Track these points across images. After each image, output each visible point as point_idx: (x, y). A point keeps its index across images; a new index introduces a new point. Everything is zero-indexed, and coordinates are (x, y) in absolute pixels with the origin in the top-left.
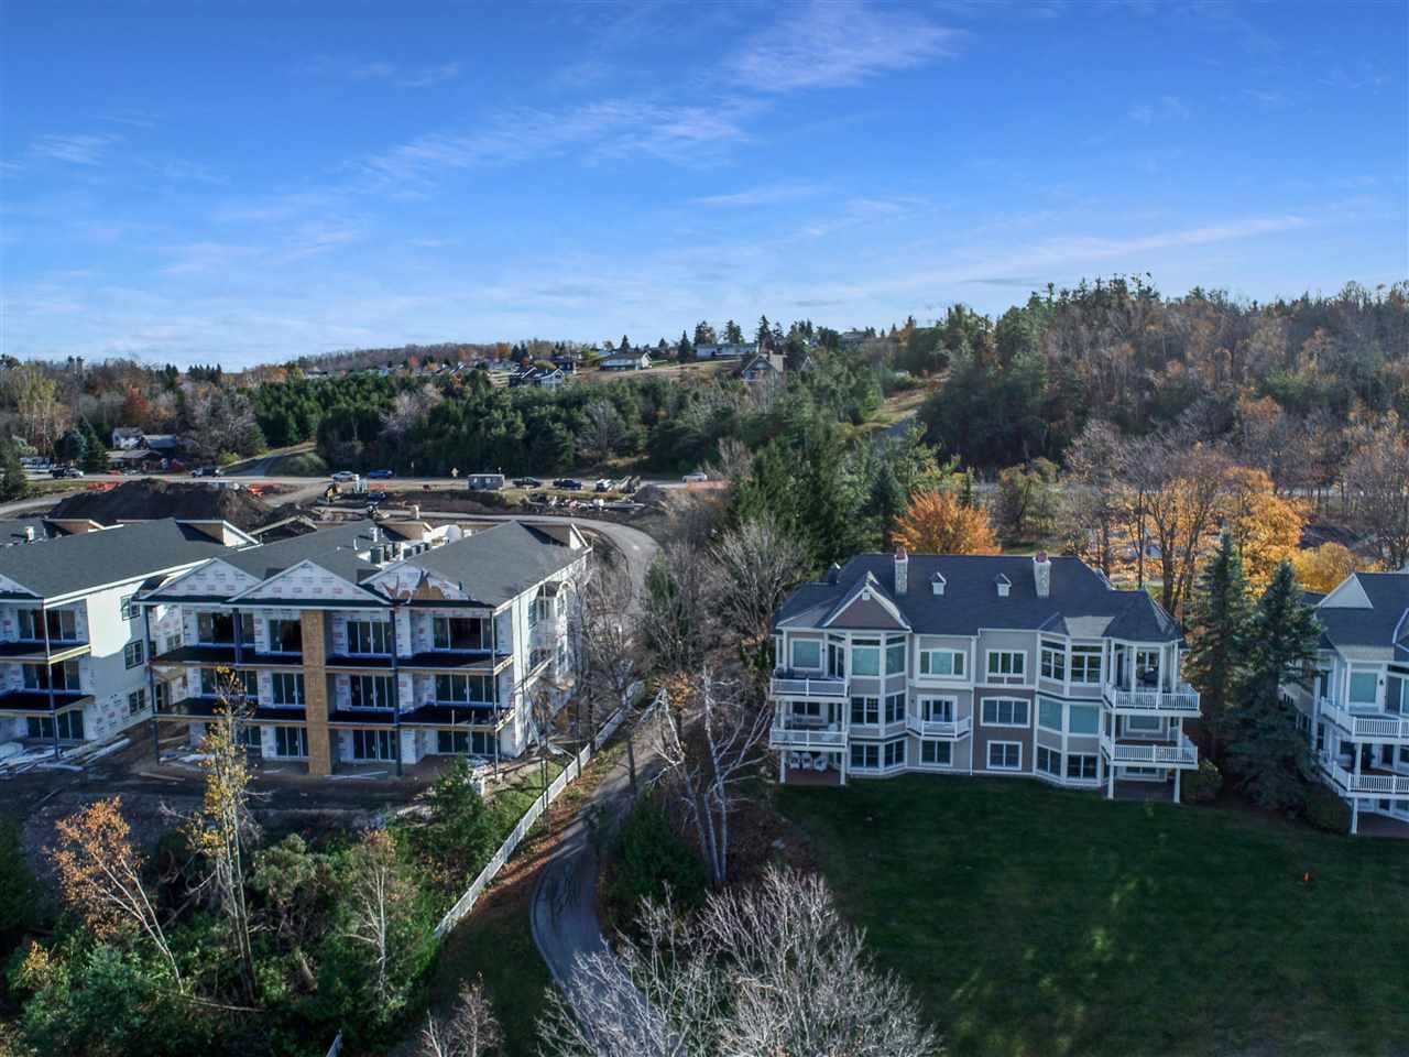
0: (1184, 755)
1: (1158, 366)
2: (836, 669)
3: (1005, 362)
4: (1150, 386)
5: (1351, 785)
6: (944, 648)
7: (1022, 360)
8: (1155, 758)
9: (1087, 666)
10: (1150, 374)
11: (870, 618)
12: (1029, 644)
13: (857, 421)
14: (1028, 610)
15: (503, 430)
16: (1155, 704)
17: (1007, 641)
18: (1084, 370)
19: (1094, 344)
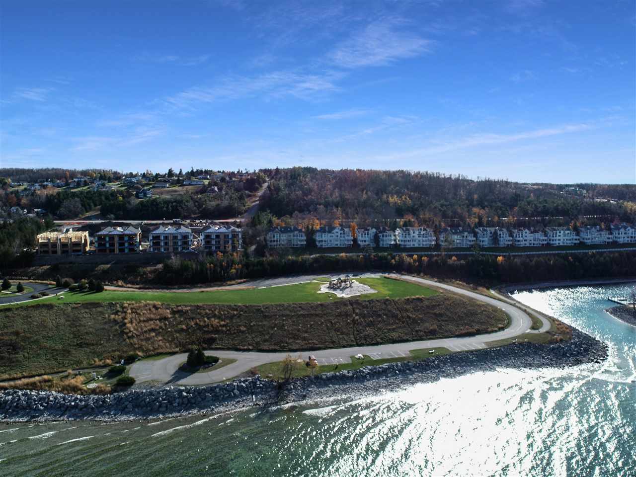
0: (305, 243)
1: (307, 196)
2: (274, 237)
3: (277, 194)
4: (305, 200)
5: (317, 243)
6: (284, 235)
7: (281, 194)
8: (302, 243)
9: (297, 236)
10: (305, 198)
11: (276, 232)
12: (292, 234)
13: (244, 206)
14: (291, 231)
15: (165, 209)
16: (302, 238)
17: (289, 234)
18: (293, 196)
19: (295, 190)
